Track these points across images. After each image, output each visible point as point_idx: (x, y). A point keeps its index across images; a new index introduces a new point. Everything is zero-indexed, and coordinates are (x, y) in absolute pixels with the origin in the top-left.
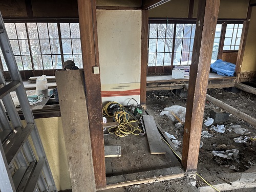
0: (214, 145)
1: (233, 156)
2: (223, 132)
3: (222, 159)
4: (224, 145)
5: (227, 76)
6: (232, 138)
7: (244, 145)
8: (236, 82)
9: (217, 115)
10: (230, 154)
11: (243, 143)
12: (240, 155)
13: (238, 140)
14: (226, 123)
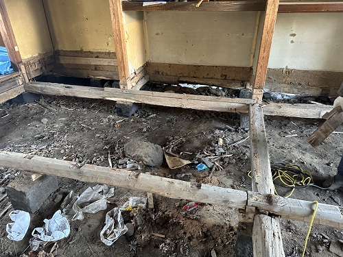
6: (95, 237)
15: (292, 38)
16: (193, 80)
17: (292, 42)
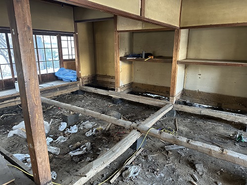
0: (70, 146)
1: (86, 150)
2: (76, 131)
3: (79, 156)
4: (78, 143)
5: (71, 81)
6: (84, 134)
7: (93, 136)
8: (80, 86)
9: (68, 118)
10: (84, 149)
11: (92, 135)
12: (92, 146)
13: (89, 134)
14: (78, 122)
15: (199, 76)
16: (153, 92)
17: (200, 78)
